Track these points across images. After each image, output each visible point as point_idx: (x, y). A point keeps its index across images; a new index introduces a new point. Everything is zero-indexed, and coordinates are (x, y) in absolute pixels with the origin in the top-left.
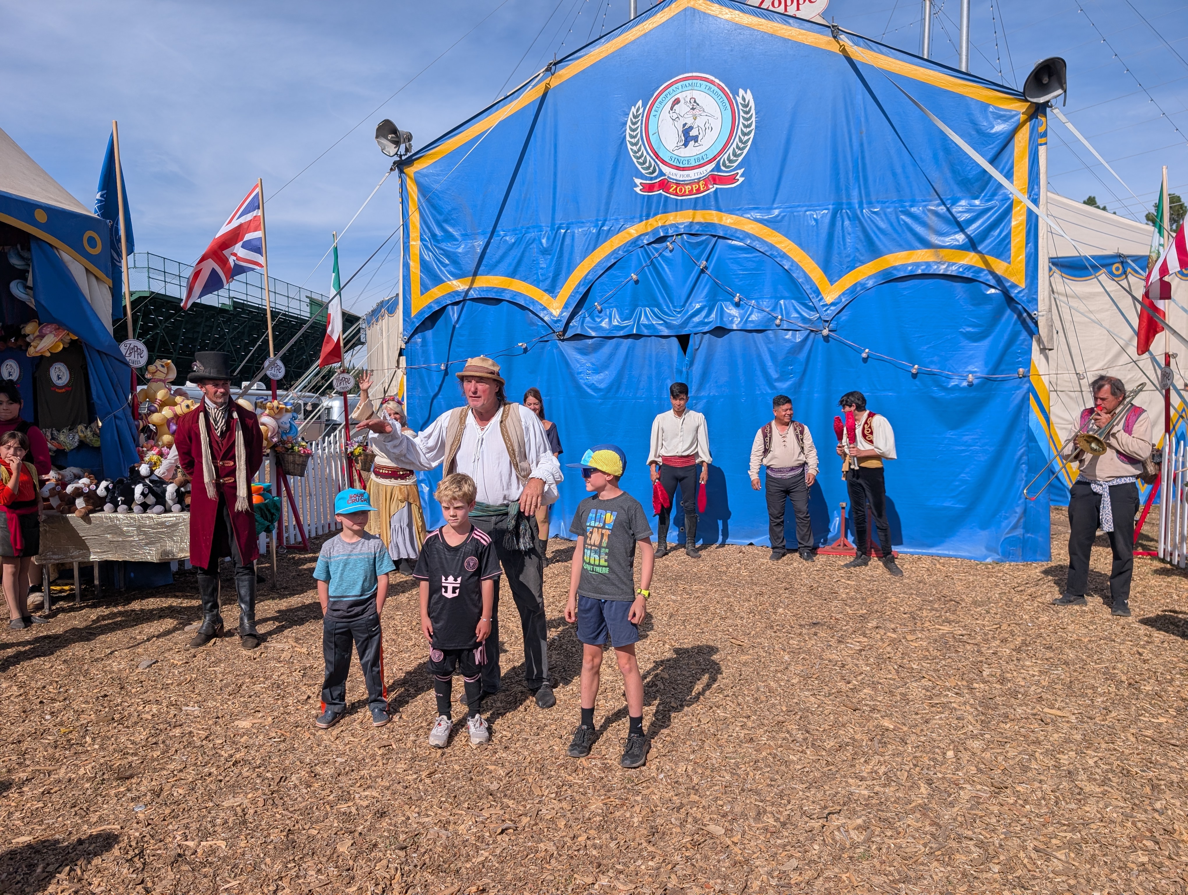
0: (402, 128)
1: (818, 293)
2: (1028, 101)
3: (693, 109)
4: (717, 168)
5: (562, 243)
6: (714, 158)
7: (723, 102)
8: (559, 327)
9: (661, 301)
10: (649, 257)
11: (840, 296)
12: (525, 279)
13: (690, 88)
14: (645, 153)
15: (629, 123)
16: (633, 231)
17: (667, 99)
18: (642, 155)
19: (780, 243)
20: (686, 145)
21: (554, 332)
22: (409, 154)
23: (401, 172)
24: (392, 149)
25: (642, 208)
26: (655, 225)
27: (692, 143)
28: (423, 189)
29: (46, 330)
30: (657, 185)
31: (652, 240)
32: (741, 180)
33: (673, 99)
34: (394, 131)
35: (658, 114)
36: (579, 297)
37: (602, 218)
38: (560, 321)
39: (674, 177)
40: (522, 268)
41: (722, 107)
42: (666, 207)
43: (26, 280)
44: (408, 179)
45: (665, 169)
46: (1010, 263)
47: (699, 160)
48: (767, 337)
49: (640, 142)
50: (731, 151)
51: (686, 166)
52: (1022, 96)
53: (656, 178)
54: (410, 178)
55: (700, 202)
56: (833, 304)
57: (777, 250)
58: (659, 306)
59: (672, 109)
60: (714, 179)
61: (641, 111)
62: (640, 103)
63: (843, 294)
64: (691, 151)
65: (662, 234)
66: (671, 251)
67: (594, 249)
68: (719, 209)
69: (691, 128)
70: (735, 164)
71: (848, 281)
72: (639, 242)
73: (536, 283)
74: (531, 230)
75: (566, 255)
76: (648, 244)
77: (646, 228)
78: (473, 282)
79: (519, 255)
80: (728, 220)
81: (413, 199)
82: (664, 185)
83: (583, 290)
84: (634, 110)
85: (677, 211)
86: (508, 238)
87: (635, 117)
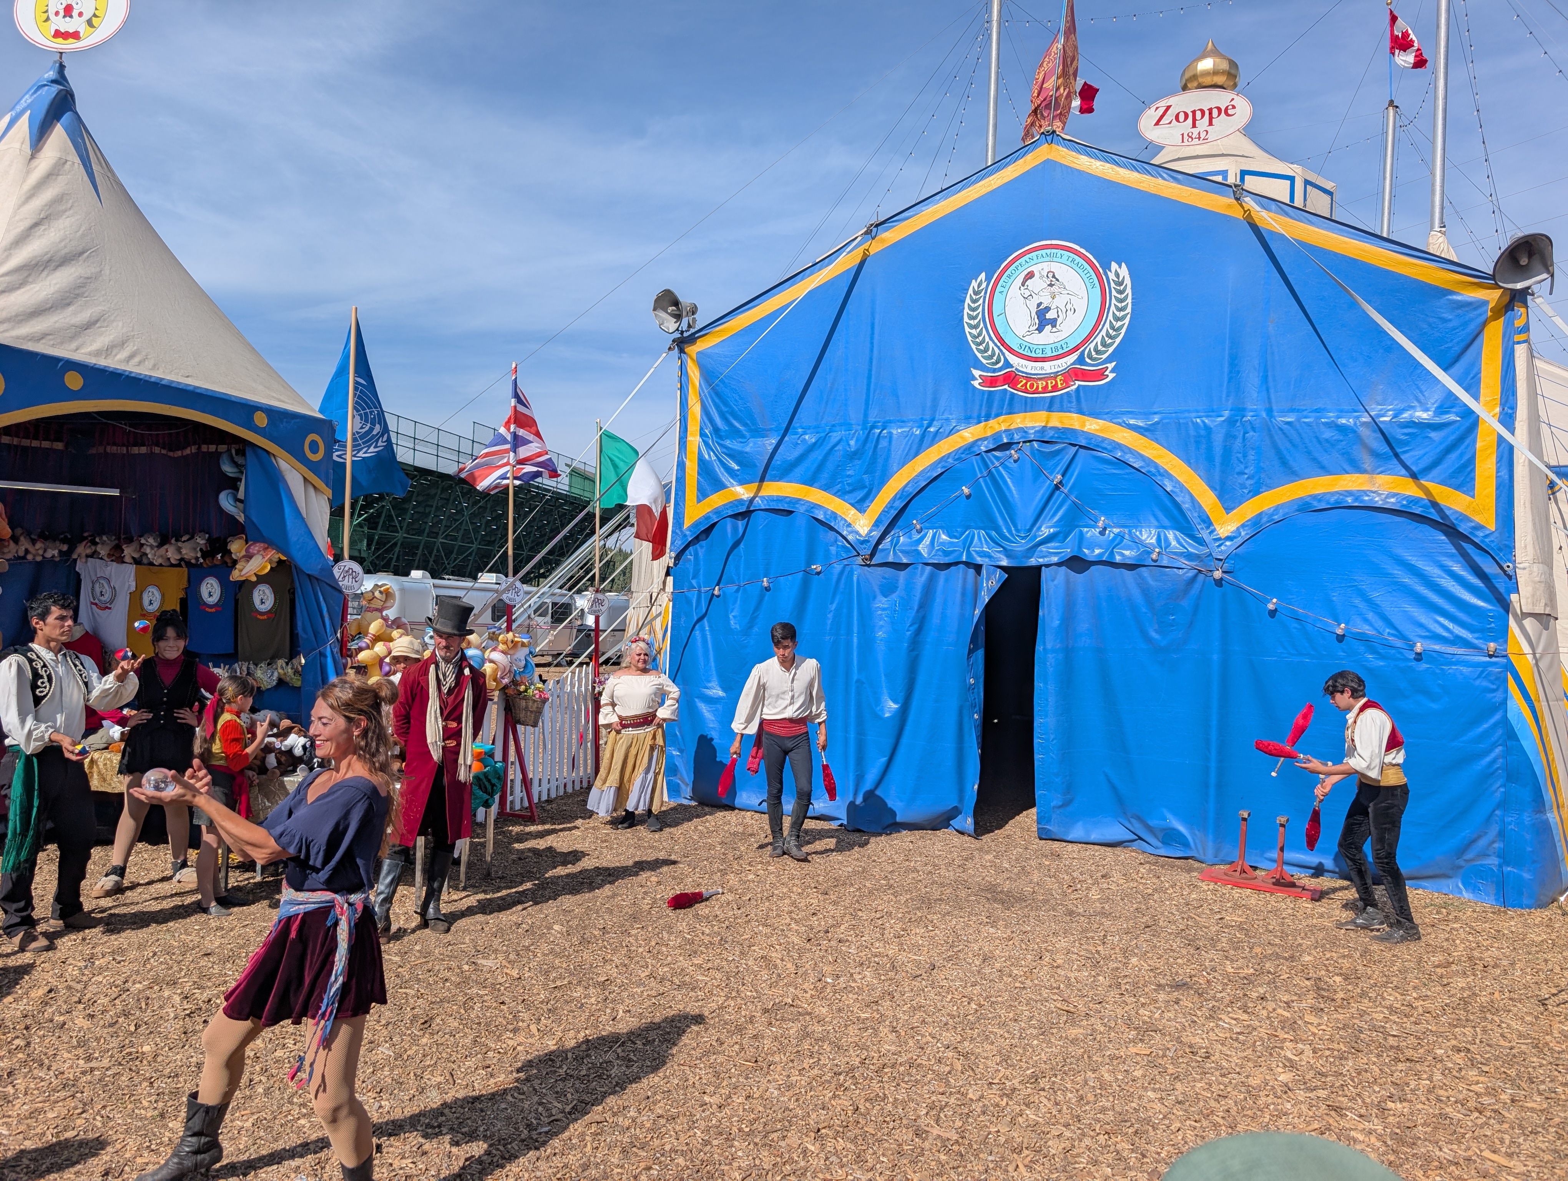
0: (685, 300)
1: (1208, 522)
2: (1501, 287)
3: (1051, 285)
4: (1081, 360)
5: (876, 446)
6: (1076, 349)
7: (1090, 278)
8: (866, 551)
9: (1001, 522)
10: (987, 466)
11: (1238, 529)
12: (826, 488)
13: (1048, 259)
14: (987, 339)
15: (968, 301)
16: (969, 434)
17: (1018, 272)
18: (983, 341)
19: (1160, 457)
20: (1040, 329)
21: (859, 554)
22: (692, 331)
23: (682, 351)
24: (671, 325)
25: (981, 406)
26: (997, 428)
27: (1049, 327)
28: (708, 375)
29: (254, 549)
30: (1001, 378)
31: (991, 447)
32: (1112, 376)
33: (1026, 272)
34: (676, 303)
35: (1005, 290)
36: (894, 513)
37: (928, 417)
38: (868, 541)
39: (1024, 370)
40: (825, 476)
41: (1088, 284)
42: (1012, 406)
43: (237, 490)
44: (689, 361)
45: (1013, 359)
46: (1473, 497)
47: (1057, 349)
48: (1140, 576)
49: (982, 325)
50: (1099, 339)
51: (1040, 355)
52: (1491, 280)
53: (1000, 369)
54: (692, 359)
55: (1057, 401)
56: (1228, 538)
57: (1156, 466)
58: (997, 529)
59: (1023, 285)
60: (1074, 374)
61: (984, 285)
62: (983, 276)
63: (1243, 526)
64: (1048, 337)
65: (1005, 441)
66: (1015, 461)
67: (917, 454)
68: (1081, 412)
69: (1048, 309)
70: (1104, 356)
71: (1249, 509)
72: (975, 449)
73: (841, 494)
74: (837, 428)
75: (880, 461)
76: (986, 452)
77: (985, 432)
78: (759, 489)
79: (820, 458)
80: (1092, 426)
81: (694, 385)
82: (1011, 379)
83: (899, 505)
84: (974, 284)
85: (1026, 412)
86: (807, 437)
87: (976, 293)
